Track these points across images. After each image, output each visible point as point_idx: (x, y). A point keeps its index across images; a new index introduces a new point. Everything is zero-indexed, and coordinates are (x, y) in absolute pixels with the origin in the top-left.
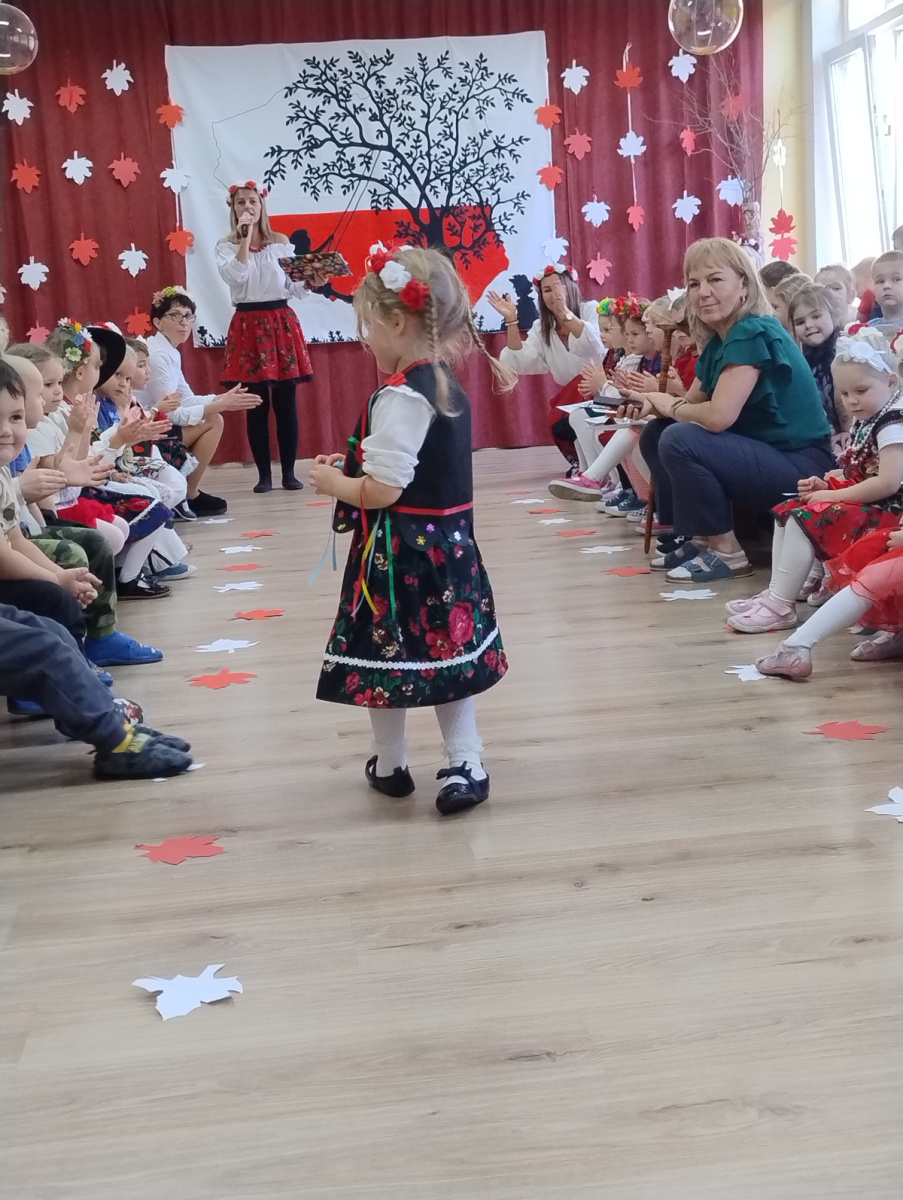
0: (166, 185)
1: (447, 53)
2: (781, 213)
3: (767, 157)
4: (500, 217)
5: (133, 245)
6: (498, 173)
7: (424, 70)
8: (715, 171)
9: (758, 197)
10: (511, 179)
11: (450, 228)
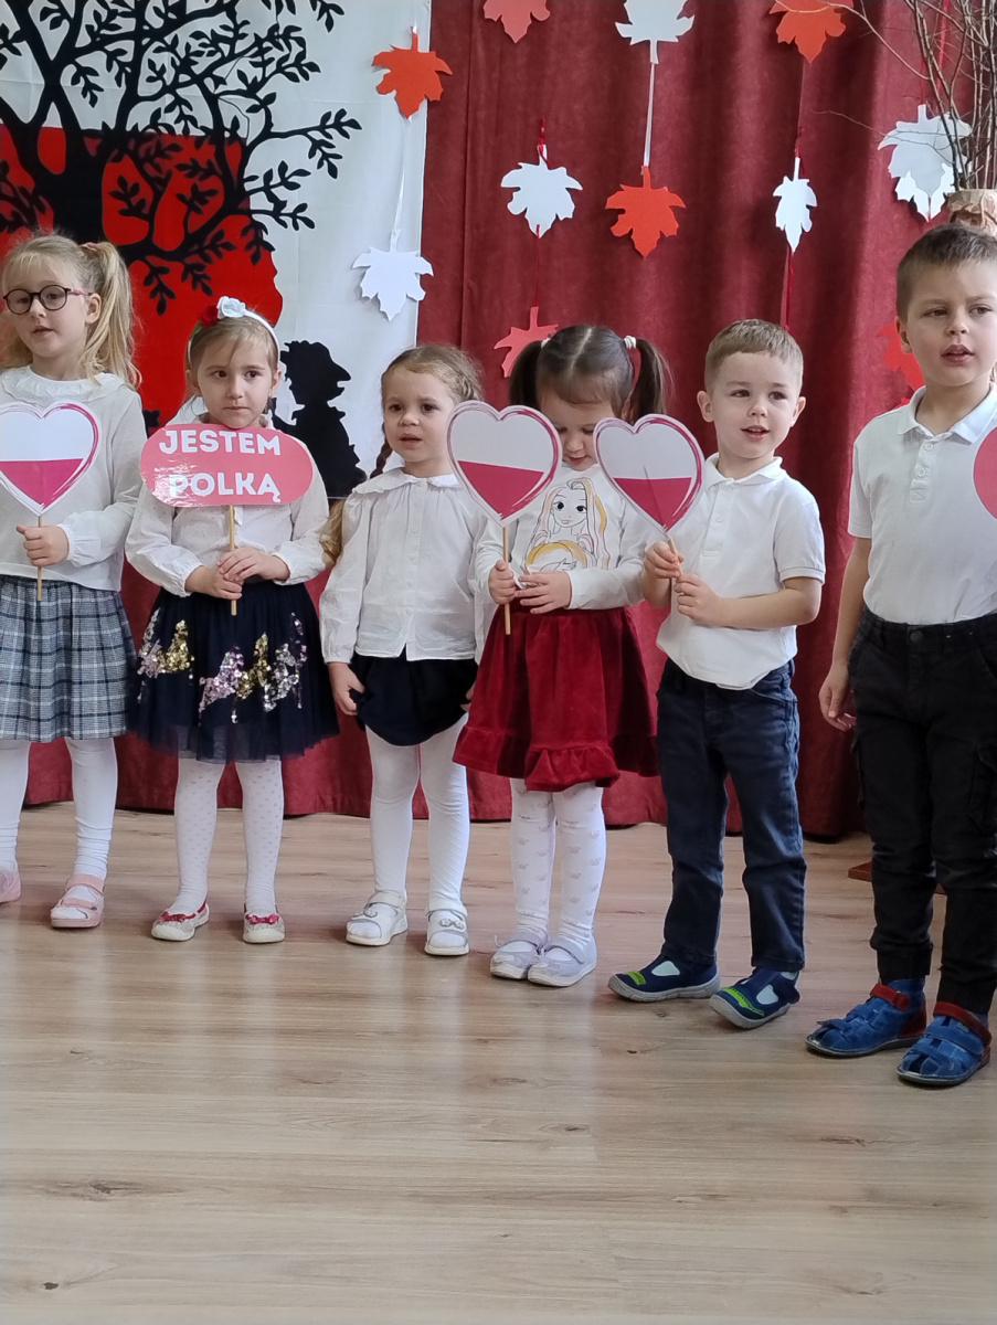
10: (309, 72)
11: (121, 191)
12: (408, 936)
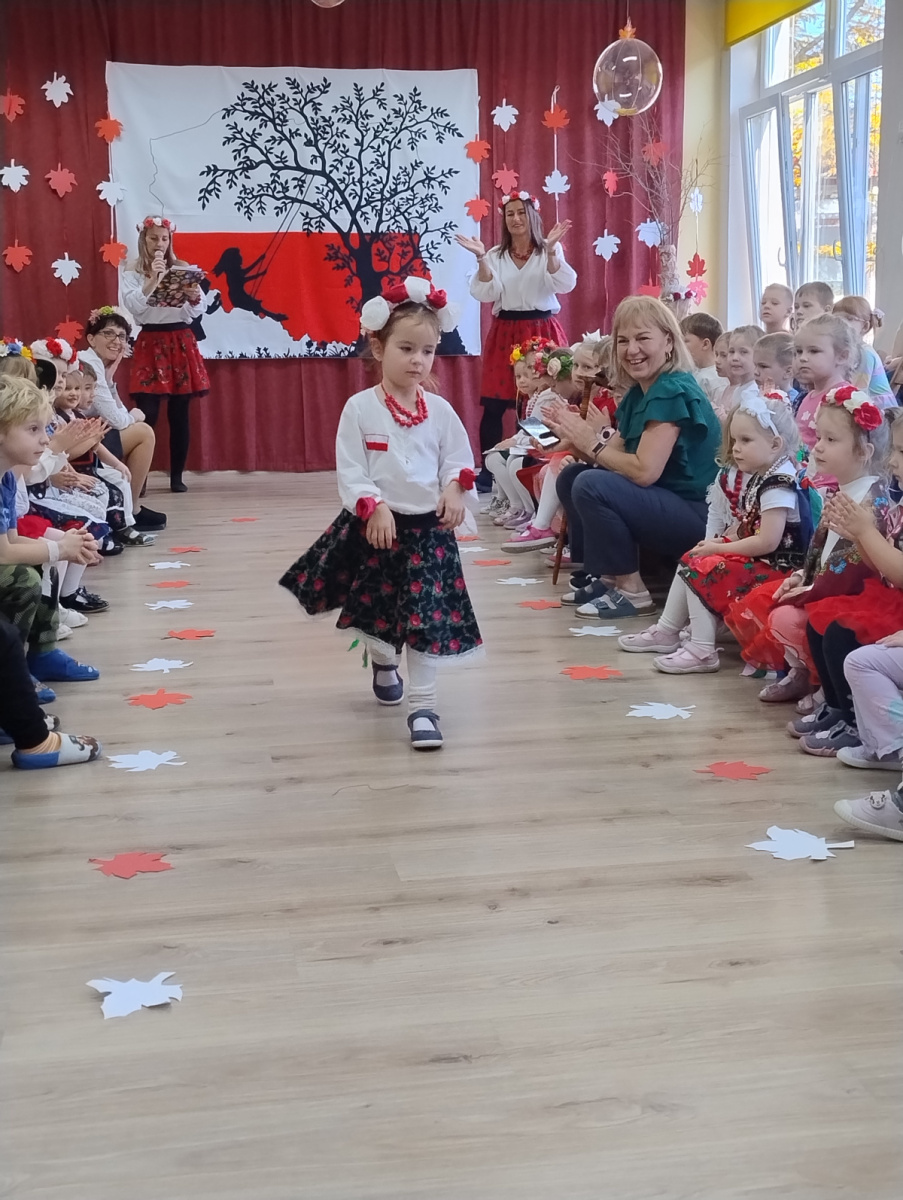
0: (102, 197)
1: (382, 84)
2: (696, 256)
3: (685, 203)
4: (428, 246)
5: (66, 254)
6: (428, 203)
7: (360, 101)
8: (635, 213)
9: (674, 241)
10: (440, 209)
11: (378, 253)
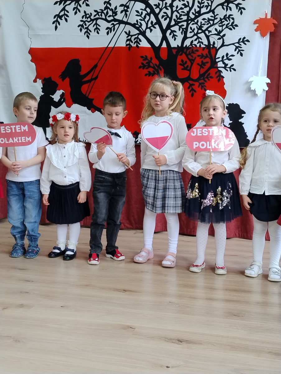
10: (235, 27)
11: (182, 63)
12: (263, 275)
